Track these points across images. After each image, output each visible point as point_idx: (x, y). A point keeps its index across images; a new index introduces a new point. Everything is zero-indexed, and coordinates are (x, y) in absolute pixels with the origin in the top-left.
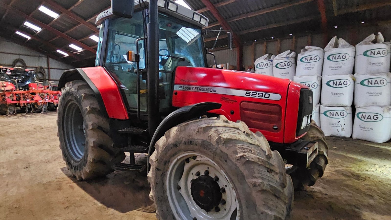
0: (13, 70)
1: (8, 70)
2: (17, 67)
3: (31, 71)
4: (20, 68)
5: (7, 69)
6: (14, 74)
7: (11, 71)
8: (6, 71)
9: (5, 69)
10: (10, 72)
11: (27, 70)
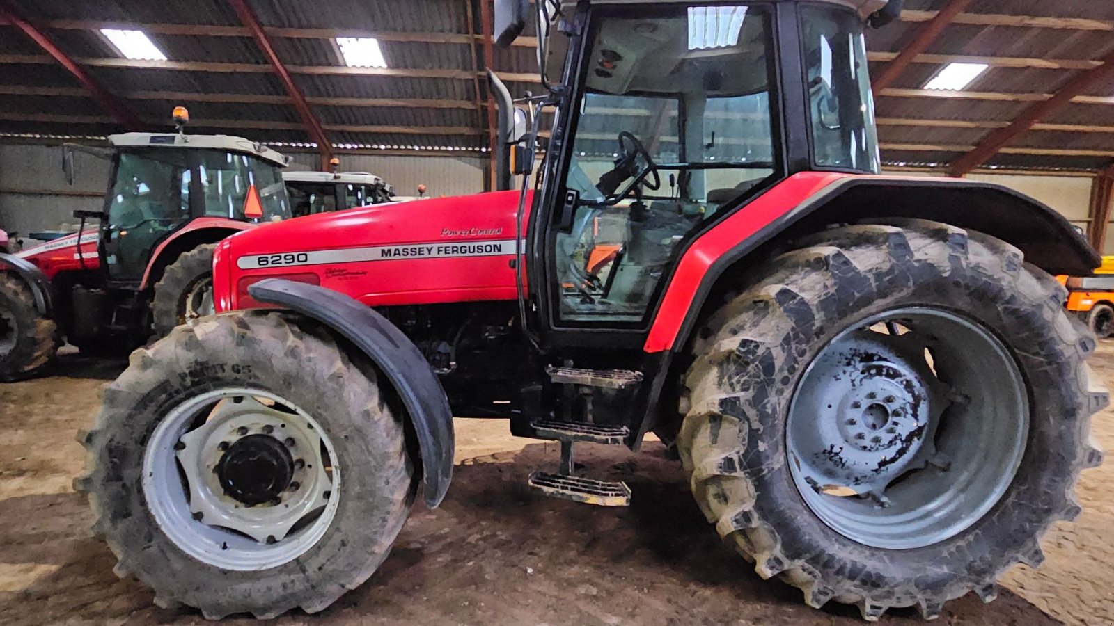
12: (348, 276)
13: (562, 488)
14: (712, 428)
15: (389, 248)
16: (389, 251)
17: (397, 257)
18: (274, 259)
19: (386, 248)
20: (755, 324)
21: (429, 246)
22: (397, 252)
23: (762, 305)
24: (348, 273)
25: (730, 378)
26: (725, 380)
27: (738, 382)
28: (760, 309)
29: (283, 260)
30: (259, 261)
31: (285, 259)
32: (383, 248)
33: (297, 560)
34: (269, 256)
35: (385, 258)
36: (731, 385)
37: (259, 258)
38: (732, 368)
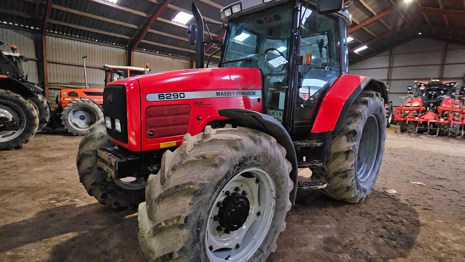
0: (428, 84)
1: (422, 85)
2: (433, 80)
3: (450, 83)
4: (438, 80)
5: (421, 83)
6: (428, 88)
7: (425, 85)
8: (420, 86)
9: (419, 84)
10: (424, 87)
11: (444, 82)
12: (204, 106)
13: (309, 186)
14: (346, 155)
15: (219, 91)
16: (219, 93)
17: (222, 96)
18: (168, 95)
19: (218, 92)
20: (356, 121)
21: (233, 91)
22: (222, 94)
23: (355, 115)
24: (203, 104)
25: (352, 138)
26: (350, 139)
27: (354, 139)
28: (355, 116)
29: (172, 97)
30: (159, 97)
31: (173, 96)
32: (217, 91)
33: (259, 249)
34: (165, 94)
35: (218, 96)
36: (352, 140)
37: (159, 95)
38: (352, 135)
